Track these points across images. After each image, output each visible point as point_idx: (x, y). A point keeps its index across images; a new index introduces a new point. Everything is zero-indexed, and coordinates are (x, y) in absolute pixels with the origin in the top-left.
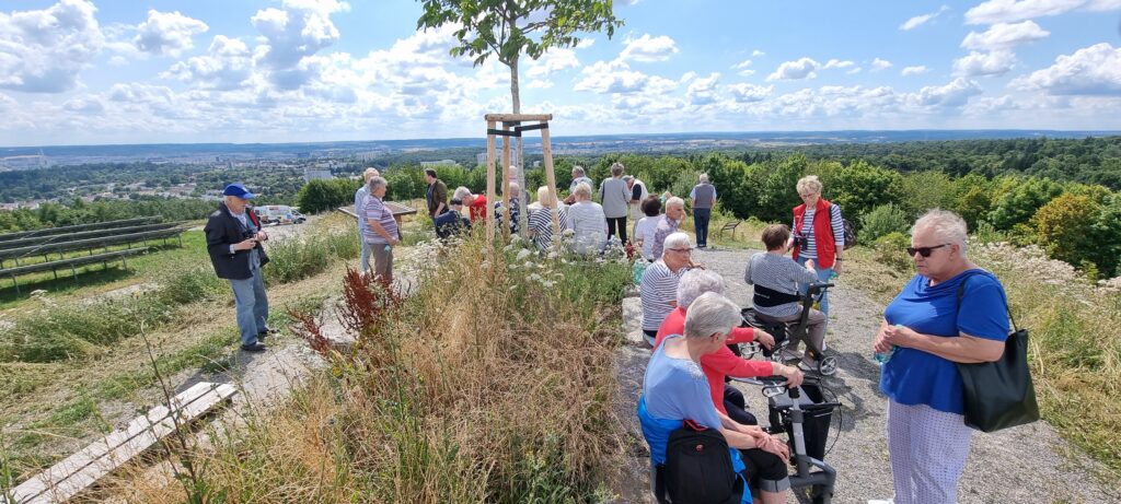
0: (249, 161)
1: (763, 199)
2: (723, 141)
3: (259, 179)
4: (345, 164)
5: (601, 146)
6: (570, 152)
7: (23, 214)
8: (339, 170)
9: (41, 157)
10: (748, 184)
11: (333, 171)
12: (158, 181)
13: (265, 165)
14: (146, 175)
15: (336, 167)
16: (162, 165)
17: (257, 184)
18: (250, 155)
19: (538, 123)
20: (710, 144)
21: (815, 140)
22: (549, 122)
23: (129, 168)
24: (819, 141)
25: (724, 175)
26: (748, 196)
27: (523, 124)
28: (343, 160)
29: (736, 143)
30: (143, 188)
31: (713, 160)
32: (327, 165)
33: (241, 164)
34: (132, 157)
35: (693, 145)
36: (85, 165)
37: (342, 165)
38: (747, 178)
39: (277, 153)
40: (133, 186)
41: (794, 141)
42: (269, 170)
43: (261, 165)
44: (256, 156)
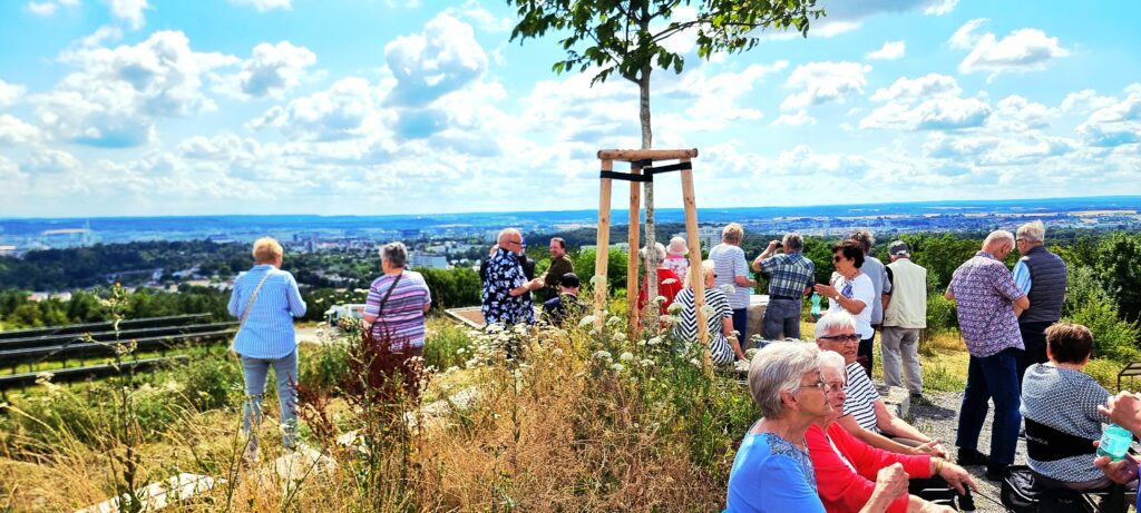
0: (337, 241)
3: (346, 267)
4: (467, 248)
7: (50, 305)
8: (458, 257)
9: (86, 231)
11: (449, 258)
12: (216, 267)
13: (357, 247)
14: (203, 258)
15: (455, 251)
16: (224, 245)
17: (342, 275)
18: (339, 231)
19: (677, 162)
23: (184, 249)
28: (465, 241)
30: (196, 276)
32: (441, 249)
33: (324, 245)
34: (190, 233)
36: (133, 243)
37: (464, 249)
40: (184, 274)
42: (361, 255)
43: (352, 247)
44: (347, 233)
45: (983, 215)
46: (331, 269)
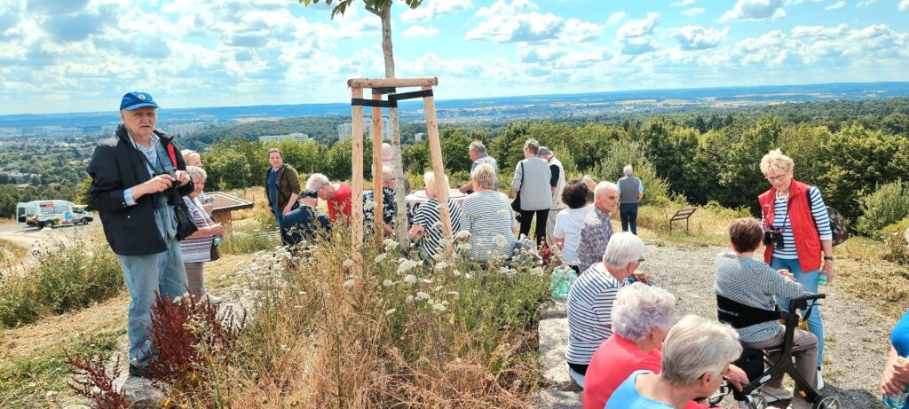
0: (13, 139)
1: (725, 177)
2: (667, 101)
3: (26, 163)
5: (504, 112)
6: (463, 120)
10: (704, 158)
13: (35, 144)
17: (22, 171)
18: (15, 130)
19: (419, 89)
20: (650, 106)
21: (791, 97)
22: (434, 88)
24: (796, 97)
25: (670, 147)
26: (705, 174)
27: (399, 91)
29: (685, 102)
31: (654, 127)
35: (627, 108)
38: (702, 150)
39: (55, 128)
41: (762, 99)
42: (41, 151)
43: (31, 144)
44: (24, 131)
45: (562, 105)
46: (9, 165)
